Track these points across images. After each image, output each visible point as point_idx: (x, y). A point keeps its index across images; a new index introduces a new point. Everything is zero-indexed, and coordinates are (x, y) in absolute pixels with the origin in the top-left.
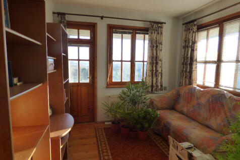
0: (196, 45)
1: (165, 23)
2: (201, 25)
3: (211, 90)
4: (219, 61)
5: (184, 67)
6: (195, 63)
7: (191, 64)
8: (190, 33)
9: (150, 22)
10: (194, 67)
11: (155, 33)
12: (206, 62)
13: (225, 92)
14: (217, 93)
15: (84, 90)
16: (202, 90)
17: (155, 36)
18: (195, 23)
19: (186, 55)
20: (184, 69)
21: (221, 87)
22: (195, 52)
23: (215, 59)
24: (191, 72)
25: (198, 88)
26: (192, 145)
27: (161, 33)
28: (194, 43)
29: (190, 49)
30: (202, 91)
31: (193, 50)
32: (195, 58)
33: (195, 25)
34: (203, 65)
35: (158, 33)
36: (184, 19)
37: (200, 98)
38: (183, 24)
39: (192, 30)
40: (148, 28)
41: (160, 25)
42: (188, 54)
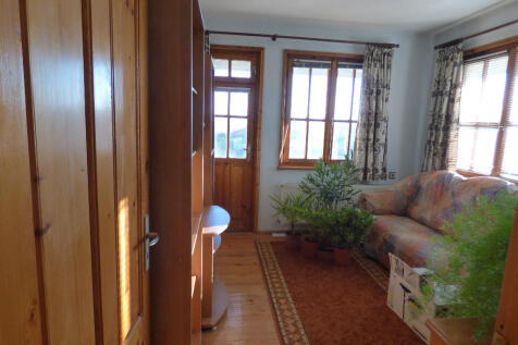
0: (458, 90)
1: (397, 46)
2: (472, 50)
3: (482, 180)
4: (504, 122)
5: (431, 134)
6: (454, 126)
7: (447, 129)
8: (447, 66)
9: (368, 44)
10: (452, 133)
11: (375, 66)
12: (477, 126)
13: (509, 183)
14: (492, 184)
15: (236, 172)
16: (464, 178)
17: (375, 71)
18: (460, 46)
19: (438, 109)
20: (433, 139)
21: (504, 176)
22: (456, 105)
23: (498, 120)
24: (445, 144)
25: (456, 175)
26: (432, 272)
27: (389, 67)
28: (455, 86)
29: (446, 99)
30: (463, 181)
31: (452, 101)
32: (455, 117)
33: (459, 50)
34: (473, 130)
35: (383, 66)
36: (439, 36)
37: (458, 193)
38: (436, 48)
39: (452, 59)
40: (362, 56)
41: (386, 50)
42: (441, 109)
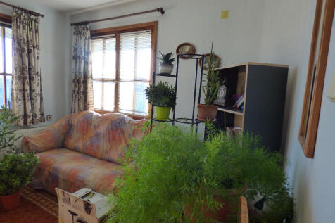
0: (90, 56)
1: (42, 16)
2: (96, 31)
3: (110, 116)
4: (117, 80)
5: (75, 86)
6: (90, 80)
7: (85, 82)
8: (81, 38)
9: (14, 7)
10: (89, 85)
11: (24, 28)
12: (103, 80)
13: (125, 116)
14: (116, 118)
16: (100, 115)
17: (24, 33)
18: (88, 26)
19: (77, 68)
20: (77, 89)
21: (121, 111)
22: (90, 65)
23: (114, 77)
24: (85, 93)
25: (95, 113)
26: (90, 190)
27: (37, 31)
28: (88, 53)
29: (83, 61)
30: (100, 117)
31: (86, 63)
32: (90, 75)
33: (87, 29)
34: (101, 83)
35: (31, 30)
36: (72, 17)
37: (98, 126)
38: (72, 25)
39: (84, 34)
40: (11, 17)
41: (32, 17)
42: (80, 69)
